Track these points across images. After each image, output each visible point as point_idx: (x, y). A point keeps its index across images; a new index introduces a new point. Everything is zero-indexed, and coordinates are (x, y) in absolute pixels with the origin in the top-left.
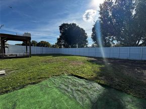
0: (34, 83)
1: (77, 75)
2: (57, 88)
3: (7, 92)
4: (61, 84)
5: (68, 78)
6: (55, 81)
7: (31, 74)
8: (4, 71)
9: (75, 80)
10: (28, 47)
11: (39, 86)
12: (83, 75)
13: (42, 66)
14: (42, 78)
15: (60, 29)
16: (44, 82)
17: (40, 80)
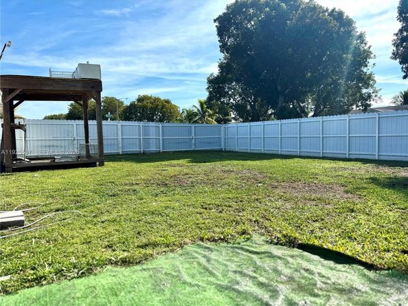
0: (125, 262)
1: (317, 243)
2: (221, 288)
3: (38, 280)
4: (238, 278)
5: (271, 256)
6: (209, 260)
7: (111, 228)
8: (20, 212)
9: (305, 264)
10: (92, 124)
11: (146, 274)
12: (349, 249)
13: (148, 198)
14: (155, 245)
15: (221, 31)
16: (163, 262)
17: (149, 251)
